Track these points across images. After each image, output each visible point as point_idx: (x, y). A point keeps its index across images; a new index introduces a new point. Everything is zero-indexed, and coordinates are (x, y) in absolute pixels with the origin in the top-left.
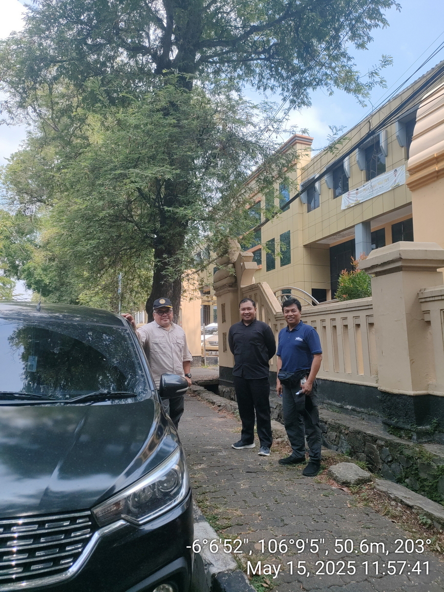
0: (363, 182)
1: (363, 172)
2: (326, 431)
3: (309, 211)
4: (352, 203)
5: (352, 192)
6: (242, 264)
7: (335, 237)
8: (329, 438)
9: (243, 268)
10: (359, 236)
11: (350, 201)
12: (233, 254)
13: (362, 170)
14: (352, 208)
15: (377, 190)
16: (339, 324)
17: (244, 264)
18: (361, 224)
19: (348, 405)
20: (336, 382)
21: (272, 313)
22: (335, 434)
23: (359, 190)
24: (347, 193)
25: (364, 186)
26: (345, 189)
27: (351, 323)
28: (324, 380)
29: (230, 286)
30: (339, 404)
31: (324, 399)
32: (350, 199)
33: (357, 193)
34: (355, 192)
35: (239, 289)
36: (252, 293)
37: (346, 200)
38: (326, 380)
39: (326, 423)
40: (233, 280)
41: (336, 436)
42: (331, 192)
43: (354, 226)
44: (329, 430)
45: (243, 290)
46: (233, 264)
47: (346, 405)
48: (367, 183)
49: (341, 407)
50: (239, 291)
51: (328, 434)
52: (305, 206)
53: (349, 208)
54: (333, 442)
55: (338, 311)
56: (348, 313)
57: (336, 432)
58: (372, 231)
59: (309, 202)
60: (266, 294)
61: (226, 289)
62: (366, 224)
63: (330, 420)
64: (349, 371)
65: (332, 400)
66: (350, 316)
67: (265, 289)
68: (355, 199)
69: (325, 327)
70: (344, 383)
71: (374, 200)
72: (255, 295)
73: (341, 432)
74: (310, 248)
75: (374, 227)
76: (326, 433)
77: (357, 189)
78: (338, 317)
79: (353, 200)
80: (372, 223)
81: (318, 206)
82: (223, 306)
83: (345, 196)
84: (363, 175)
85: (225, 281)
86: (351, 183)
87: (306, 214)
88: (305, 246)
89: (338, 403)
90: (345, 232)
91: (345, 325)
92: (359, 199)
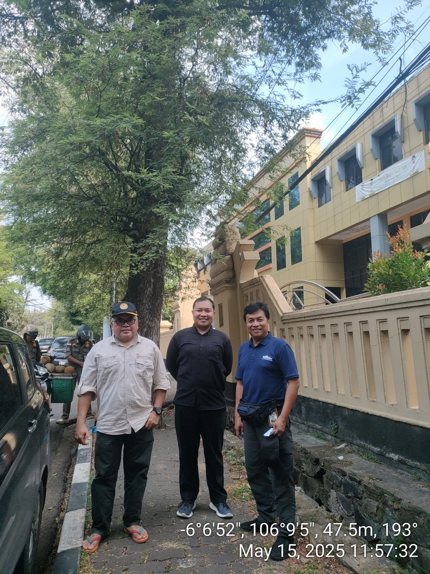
0: (378, 171)
1: (377, 161)
2: (360, 496)
3: (320, 205)
4: (367, 194)
5: (366, 182)
6: (240, 254)
7: (348, 232)
8: (366, 508)
9: (242, 258)
10: (375, 230)
11: (364, 192)
12: (231, 244)
13: (376, 159)
14: (367, 200)
15: (393, 179)
16: (374, 329)
17: (242, 254)
18: (377, 216)
19: (393, 452)
20: (371, 415)
21: (278, 314)
22: (374, 504)
23: (374, 180)
24: (361, 184)
25: (379, 176)
26: (359, 180)
27: (393, 328)
28: (352, 410)
29: (228, 282)
30: (377, 449)
31: (353, 437)
32: (364, 190)
33: (371, 184)
34: (369, 182)
35: (238, 285)
36: (254, 290)
37: (361, 191)
38: (356, 410)
39: (360, 483)
40: (231, 274)
41: (378, 508)
42: (343, 184)
43: (369, 219)
44: (365, 495)
45: (243, 286)
46: (231, 255)
47: (389, 453)
48: (383, 172)
49: (381, 455)
50: (238, 287)
51: (365, 501)
52: (316, 201)
53: (364, 199)
54: (373, 516)
55: (371, 310)
56: (388, 313)
57: (377, 501)
58: (389, 224)
59: (320, 197)
60: (270, 290)
61: (222, 286)
62: (383, 216)
63: (366, 480)
64: (392, 400)
65: (366, 442)
66: (392, 317)
67: (268, 284)
68: (369, 190)
69: (351, 333)
70: (385, 418)
71: (390, 190)
72: (257, 291)
73: (385, 504)
74: (323, 244)
75: (391, 219)
76: (361, 499)
77: (372, 180)
78: (372, 319)
79: (367, 191)
80: (389, 215)
81: (330, 200)
82: (220, 306)
83: (358, 187)
84: (377, 164)
85: (221, 277)
86: (364, 173)
87: (318, 210)
88: (317, 243)
89: (376, 446)
90: (359, 226)
91: (383, 332)
92: (374, 190)
